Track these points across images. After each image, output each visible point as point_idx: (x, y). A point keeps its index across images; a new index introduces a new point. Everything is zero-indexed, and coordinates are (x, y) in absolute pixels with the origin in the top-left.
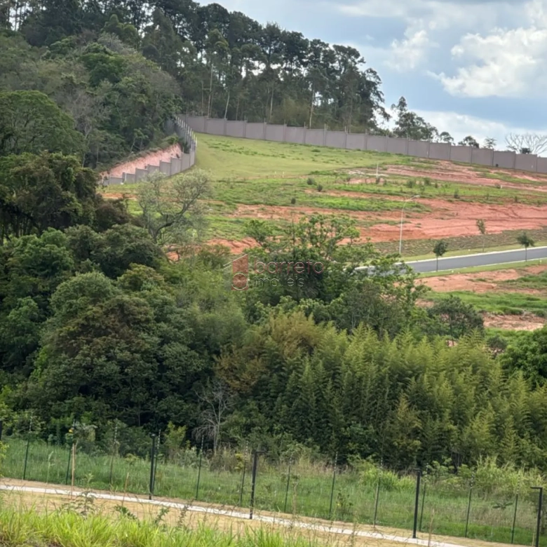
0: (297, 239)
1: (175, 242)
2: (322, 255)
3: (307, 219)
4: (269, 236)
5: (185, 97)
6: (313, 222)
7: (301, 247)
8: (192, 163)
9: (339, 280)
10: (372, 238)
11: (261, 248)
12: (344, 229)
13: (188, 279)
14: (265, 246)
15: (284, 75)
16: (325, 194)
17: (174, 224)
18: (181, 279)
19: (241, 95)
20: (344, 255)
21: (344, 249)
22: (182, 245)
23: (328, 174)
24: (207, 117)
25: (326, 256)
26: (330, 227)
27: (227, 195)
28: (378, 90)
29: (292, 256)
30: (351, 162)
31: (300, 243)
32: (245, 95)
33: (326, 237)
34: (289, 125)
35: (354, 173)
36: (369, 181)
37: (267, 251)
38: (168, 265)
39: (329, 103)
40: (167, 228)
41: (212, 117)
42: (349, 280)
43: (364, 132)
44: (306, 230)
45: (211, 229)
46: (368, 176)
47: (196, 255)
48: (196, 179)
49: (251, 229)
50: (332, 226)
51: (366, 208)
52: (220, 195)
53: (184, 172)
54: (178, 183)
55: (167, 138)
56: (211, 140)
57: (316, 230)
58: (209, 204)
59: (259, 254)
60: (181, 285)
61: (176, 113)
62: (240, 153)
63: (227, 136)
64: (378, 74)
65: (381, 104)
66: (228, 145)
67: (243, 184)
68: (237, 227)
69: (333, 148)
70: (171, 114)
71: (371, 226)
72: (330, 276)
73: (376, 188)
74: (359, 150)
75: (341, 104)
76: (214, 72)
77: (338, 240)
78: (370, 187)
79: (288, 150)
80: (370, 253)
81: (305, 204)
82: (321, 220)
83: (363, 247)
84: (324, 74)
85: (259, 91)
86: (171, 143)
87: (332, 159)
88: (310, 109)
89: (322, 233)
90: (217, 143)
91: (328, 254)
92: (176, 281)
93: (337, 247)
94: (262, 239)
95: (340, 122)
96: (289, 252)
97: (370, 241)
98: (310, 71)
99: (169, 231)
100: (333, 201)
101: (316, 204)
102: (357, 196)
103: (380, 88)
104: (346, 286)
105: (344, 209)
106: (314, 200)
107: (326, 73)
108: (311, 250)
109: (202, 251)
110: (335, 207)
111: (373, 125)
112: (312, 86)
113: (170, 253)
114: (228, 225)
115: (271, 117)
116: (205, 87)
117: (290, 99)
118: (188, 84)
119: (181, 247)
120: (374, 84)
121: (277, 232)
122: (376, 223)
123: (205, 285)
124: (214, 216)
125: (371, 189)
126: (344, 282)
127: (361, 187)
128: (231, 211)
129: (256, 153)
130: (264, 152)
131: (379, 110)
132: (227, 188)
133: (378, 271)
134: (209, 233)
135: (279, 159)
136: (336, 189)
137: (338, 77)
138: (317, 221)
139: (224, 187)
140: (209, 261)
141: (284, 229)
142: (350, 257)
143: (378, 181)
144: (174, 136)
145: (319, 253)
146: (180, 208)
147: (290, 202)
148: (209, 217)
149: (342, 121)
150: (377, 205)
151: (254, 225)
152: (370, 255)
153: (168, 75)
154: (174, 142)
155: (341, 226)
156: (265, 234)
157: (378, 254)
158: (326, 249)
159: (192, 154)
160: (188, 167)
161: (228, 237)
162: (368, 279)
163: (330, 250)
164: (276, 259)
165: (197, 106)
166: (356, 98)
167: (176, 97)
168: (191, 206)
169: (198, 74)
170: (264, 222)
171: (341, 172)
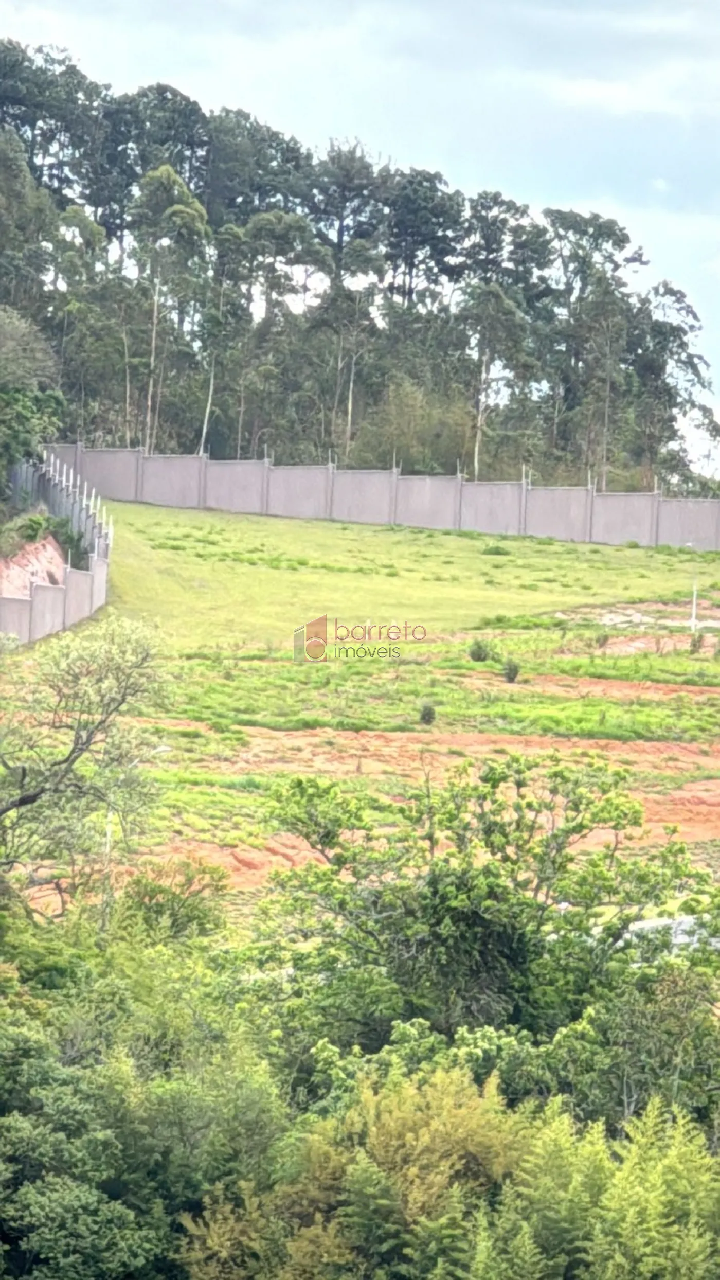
0: (440, 835)
1: (49, 854)
2: (524, 885)
3: (470, 770)
4: (352, 828)
5: (69, 387)
6: (493, 779)
7: (455, 863)
8: (100, 600)
9: (582, 965)
10: (680, 828)
11: (326, 867)
12: (590, 802)
13: (95, 972)
14: (340, 861)
15: (390, 310)
16: (528, 687)
17: (45, 797)
18: (73, 974)
19: (251, 377)
20: (592, 886)
21: (594, 864)
22: (73, 863)
23: (537, 626)
24: (144, 450)
25: (537, 889)
26: (547, 796)
27: (213, 700)
28: (692, 350)
29: (427, 891)
30: (611, 584)
31: (454, 849)
32: (267, 377)
33: (532, 828)
34: (409, 470)
35: (619, 619)
36: (668, 645)
37: (346, 877)
38: (31, 930)
39: (535, 397)
40: (23, 809)
41: (162, 452)
42: (613, 964)
43: (651, 489)
44: (472, 806)
45: (166, 812)
46: (665, 628)
47: (119, 894)
48: (115, 650)
49: (294, 810)
50: (554, 791)
51: (660, 732)
52: (192, 699)
53: (76, 627)
54: (57, 664)
55: (19, 521)
56: (158, 524)
57: (501, 808)
58: (157, 732)
59: (320, 886)
60: (73, 991)
61: (45, 440)
62: (253, 564)
63: (209, 509)
64: (688, 301)
65: (701, 396)
66: (214, 537)
67: (264, 664)
68: (249, 801)
69: (550, 541)
70: (26, 443)
71: (680, 788)
72: (551, 951)
73: (691, 667)
74: (635, 546)
75: (571, 399)
76: (163, 305)
77: (575, 837)
78: (671, 664)
79: (405, 550)
80: (677, 876)
81: (465, 721)
82: (519, 772)
83: (653, 858)
84: (519, 305)
85: (311, 364)
86: (31, 538)
87: (550, 575)
88: (475, 418)
89: (521, 818)
90: (178, 532)
91: (542, 881)
92: (58, 980)
93: (571, 860)
94: (328, 838)
95: (569, 457)
96: (419, 877)
97: (676, 838)
98: (471, 295)
99: (34, 819)
100: (553, 711)
101: (500, 723)
102: (632, 694)
103: (696, 343)
104: (600, 983)
105: (590, 735)
106: (493, 710)
107: (520, 297)
108: (487, 871)
109: (138, 882)
110: (562, 729)
111: (677, 463)
112: (481, 345)
113: (33, 891)
114: (220, 797)
115: (350, 445)
116: (134, 355)
117: (408, 385)
118: (80, 346)
119: (69, 869)
120: (677, 332)
121: (377, 815)
122: (694, 780)
123: (150, 990)
124: (174, 769)
125: (678, 669)
126: (597, 970)
127: (643, 664)
128: (228, 753)
129: (303, 563)
130: (329, 560)
131: (696, 414)
132: (215, 678)
133: (705, 933)
134: (160, 824)
135: (380, 582)
136: (563, 671)
137: (562, 313)
138: (504, 778)
139: (202, 675)
140: (160, 912)
141: (396, 805)
142: (613, 891)
143: (697, 644)
144: (40, 513)
145: (514, 879)
146: (64, 744)
147: (417, 717)
148: (155, 772)
149: (578, 453)
150: (694, 722)
151: (303, 792)
152: (678, 882)
153: (15, 314)
154: (40, 533)
155: (582, 790)
156: (337, 822)
157: (701, 879)
158: (535, 865)
159: (99, 570)
160: (86, 613)
161: (219, 834)
162: (671, 958)
163: (549, 872)
164: (375, 903)
165: (111, 416)
166: (621, 379)
167: (42, 388)
168: (99, 736)
169: (111, 314)
170: (333, 785)
171: (578, 618)
